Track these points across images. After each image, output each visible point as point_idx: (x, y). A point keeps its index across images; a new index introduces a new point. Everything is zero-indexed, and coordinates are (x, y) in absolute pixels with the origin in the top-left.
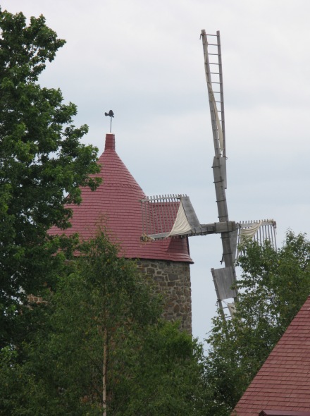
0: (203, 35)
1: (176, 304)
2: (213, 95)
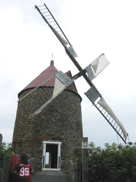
0: (36, 7)
1: (69, 106)
2: (52, 27)
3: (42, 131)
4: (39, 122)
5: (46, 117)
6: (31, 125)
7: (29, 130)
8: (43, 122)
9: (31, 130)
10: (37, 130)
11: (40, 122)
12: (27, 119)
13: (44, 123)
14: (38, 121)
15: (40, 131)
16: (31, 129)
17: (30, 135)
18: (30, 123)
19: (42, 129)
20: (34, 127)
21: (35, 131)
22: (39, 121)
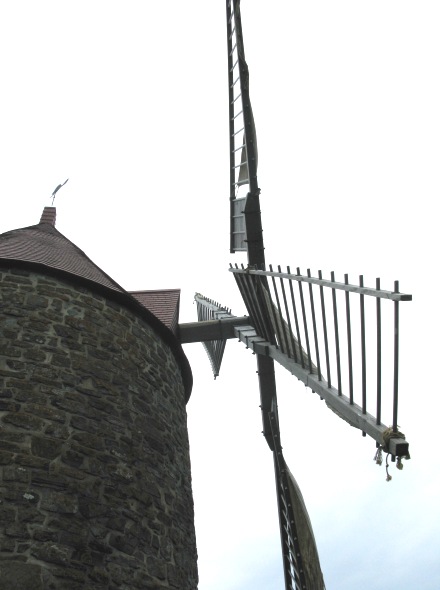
3: (116, 553)
4: (101, 489)
5: (138, 474)
6: (47, 499)
7: (31, 528)
8: (124, 496)
9: (48, 537)
10: (92, 544)
11: (108, 490)
12: (11, 447)
13: (128, 508)
14: (91, 479)
15: (109, 551)
16: (42, 527)
17: (38, 569)
18: (37, 482)
19: (118, 544)
20: (70, 515)
21: (79, 549)
22: (98, 484)
